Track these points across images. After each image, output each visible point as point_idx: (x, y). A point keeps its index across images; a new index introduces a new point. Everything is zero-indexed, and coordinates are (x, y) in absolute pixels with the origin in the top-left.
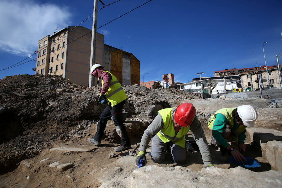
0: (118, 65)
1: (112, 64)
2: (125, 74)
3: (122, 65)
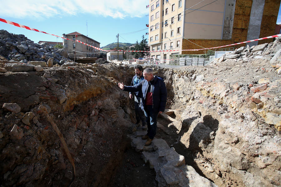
0: (246, 5)
1: (237, 5)
2: (254, 18)
3: (252, 4)
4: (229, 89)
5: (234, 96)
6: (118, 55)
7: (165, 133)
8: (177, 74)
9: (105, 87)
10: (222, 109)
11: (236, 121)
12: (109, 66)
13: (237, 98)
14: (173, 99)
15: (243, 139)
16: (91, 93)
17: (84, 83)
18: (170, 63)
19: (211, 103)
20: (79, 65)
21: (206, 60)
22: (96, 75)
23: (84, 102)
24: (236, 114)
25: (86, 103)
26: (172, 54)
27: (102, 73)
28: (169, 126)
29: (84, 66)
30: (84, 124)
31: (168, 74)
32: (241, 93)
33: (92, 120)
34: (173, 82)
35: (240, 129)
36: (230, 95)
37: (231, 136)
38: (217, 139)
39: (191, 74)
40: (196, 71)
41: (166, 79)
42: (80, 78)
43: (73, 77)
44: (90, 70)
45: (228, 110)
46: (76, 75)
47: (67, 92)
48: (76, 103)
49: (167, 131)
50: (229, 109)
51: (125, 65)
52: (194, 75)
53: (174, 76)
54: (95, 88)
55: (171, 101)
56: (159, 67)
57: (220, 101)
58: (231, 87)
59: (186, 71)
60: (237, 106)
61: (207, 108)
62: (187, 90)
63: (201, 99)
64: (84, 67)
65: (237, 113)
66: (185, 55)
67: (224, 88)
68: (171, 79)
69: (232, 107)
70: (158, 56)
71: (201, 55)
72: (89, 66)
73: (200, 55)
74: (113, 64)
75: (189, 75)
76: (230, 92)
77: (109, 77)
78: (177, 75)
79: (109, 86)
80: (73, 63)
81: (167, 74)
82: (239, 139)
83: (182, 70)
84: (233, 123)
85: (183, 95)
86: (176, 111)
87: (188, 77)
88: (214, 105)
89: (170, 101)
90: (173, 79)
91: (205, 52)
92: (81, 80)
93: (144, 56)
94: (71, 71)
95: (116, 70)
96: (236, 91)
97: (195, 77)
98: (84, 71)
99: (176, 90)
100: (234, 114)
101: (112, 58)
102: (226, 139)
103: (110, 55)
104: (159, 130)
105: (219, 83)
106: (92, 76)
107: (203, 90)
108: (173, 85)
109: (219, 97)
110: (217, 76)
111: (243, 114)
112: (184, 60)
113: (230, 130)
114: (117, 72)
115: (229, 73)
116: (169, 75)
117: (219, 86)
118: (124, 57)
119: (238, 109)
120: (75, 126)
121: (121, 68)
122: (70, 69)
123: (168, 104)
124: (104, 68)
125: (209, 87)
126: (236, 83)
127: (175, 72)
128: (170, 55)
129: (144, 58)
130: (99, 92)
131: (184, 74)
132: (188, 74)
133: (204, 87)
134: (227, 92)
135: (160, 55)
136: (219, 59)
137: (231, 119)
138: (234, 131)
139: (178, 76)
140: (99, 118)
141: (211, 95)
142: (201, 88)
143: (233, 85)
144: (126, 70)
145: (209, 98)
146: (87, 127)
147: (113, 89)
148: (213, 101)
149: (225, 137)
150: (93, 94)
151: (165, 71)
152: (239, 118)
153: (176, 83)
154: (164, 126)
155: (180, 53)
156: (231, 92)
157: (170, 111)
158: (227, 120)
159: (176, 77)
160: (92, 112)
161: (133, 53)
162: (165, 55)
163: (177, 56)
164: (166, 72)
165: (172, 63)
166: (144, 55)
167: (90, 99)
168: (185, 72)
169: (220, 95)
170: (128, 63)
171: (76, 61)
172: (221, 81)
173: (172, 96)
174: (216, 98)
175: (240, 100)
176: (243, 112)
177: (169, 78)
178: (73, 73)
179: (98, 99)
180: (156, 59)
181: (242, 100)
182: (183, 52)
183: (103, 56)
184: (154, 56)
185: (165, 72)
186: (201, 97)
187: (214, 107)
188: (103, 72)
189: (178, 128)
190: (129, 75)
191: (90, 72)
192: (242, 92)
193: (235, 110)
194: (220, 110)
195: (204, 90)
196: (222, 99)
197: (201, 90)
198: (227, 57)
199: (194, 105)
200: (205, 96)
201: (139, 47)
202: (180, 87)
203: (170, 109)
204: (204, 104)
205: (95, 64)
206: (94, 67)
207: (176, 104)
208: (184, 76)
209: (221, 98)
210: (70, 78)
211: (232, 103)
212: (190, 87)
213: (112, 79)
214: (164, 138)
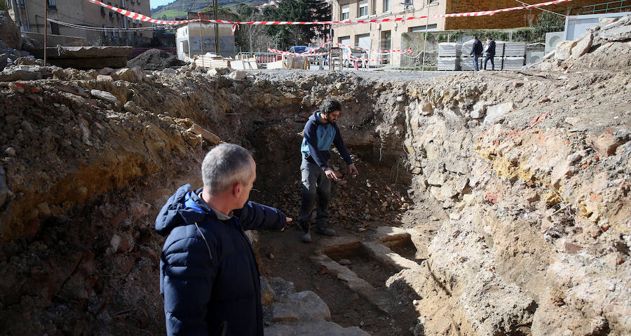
4: (582, 152)
5: (596, 176)
6: (217, 38)
7: (376, 308)
8: (419, 101)
9: (160, 152)
10: (557, 220)
11: (602, 261)
12: (178, 77)
13: (604, 182)
14: (409, 191)
15: (622, 320)
16: (108, 176)
17: (78, 142)
18: (402, 63)
19: (522, 203)
20: (62, 77)
21: (534, 49)
22: (124, 110)
23: (79, 207)
24: (602, 237)
25: (87, 210)
26: (411, 29)
27: (153, 105)
28: (389, 283)
29: (83, 78)
30: (81, 283)
31: (391, 102)
32: (619, 164)
33: (110, 270)
34: (409, 130)
35: (611, 288)
36: (585, 173)
37: (584, 313)
38: (540, 324)
39: (468, 101)
40: (485, 88)
41: (381, 120)
42: (64, 121)
43: (37, 121)
44: (104, 94)
45: (577, 225)
46: (46, 111)
47: (11, 174)
48: (48, 211)
49: (382, 302)
50: (579, 220)
51: (239, 73)
52: (479, 106)
53: (409, 109)
54: (122, 158)
55: (402, 199)
56: (360, 79)
57: (549, 195)
58: (589, 144)
59: (452, 92)
60: (603, 209)
61: (512, 218)
62: (454, 159)
63: (491, 188)
64: (82, 81)
65: (605, 234)
66: (456, 31)
67: (564, 149)
68: (401, 121)
69: (589, 211)
70: (360, 39)
71: (516, 30)
72: (100, 78)
73: (510, 31)
74: (193, 68)
75: (461, 105)
76: (583, 161)
77: (179, 116)
78: (420, 107)
79: (174, 149)
80: (37, 68)
81: (387, 104)
82: (610, 323)
83: (437, 88)
84: (590, 267)
85: (443, 177)
86: (415, 234)
87: (458, 113)
88: (533, 209)
89: (396, 197)
90: (407, 121)
91: (530, 21)
92: (68, 131)
93: (313, 41)
94: (29, 99)
95: (204, 94)
96: (604, 158)
97: (484, 113)
98: (78, 99)
99: (419, 158)
100: (595, 238)
101: (196, 47)
102: (568, 322)
103: (187, 37)
104: (356, 300)
105: (550, 131)
106: (111, 115)
107: (498, 156)
108: (407, 143)
109: (547, 179)
110: (547, 108)
111: (621, 237)
112: (454, 52)
113: (580, 292)
114: (208, 100)
115: (589, 96)
116: (394, 105)
117: (550, 142)
118: (241, 44)
119: (606, 221)
120: (45, 292)
121: (222, 82)
122: (22, 90)
123: (392, 207)
124: (160, 86)
125: (516, 145)
126: (607, 129)
127: (414, 95)
128: (405, 35)
129: (314, 45)
130: (136, 171)
131: (444, 102)
132: (456, 102)
133: (502, 145)
134: (574, 163)
135: (368, 35)
136: (575, 44)
137: (583, 254)
138: (593, 297)
139: (424, 110)
140: (137, 260)
141: (523, 174)
142: (491, 150)
143: (597, 136)
144: (242, 92)
145: (518, 186)
146: (93, 294)
147: (186, 158)
148: (530, 193)
149: (563, 316)
150: (113, 180)
151: (380, 91)
152: (611, 250)
153: (419, 134)
154: (374, 285)
155: (441, 27)
156: (589, 161)
157: (396, 231)
158: (572, 258)
159: (416, 112)
160: (109, 241)
161: (272, 30)
162: (386, 35)
163: (430, 37)
164: (383, 94)
165: (411, 61)
166: (312, 35)
167: (102, 197)
168: (448, 93)
169: (552, 173)
170: (254, 66)
171: (52, 59)
172: (558, 126)
173: (403, 180)
174: (538, 183)
175: (613, 189)
176: (622, 228)
177: (395, 115)
178: (35, 105)
179: (133, 197)
180: (354, 51)
181: (619, 189)
182: (450, 23)
183: (165, 40)
184: (348, 37)
185: (379, 95)
186: (492, 181)
187: (533, 214)
188: (156, 98)
189: (417, 290)
190: (252, 109)
191: (103, 100)
192: (625, 162)
193: (596, 223)
194: (552, 225)
195: (501, 155)
196: (557, 186)
197: (492, 156)
198: (603, 35)
199: (473, 208)
200: (503, 178)
201: (295, 8)
202: (430, 149)
203: (399, 225)
204: (502, 205)
205: (124, 70)
206: (119, 83)
207: (419, 207)
208: (445, 109)
209: (553, 182)
210: (25, 123)
211: (587, 201)
212: (464, 146)
213: (188, 125)
214: (369, 326)
